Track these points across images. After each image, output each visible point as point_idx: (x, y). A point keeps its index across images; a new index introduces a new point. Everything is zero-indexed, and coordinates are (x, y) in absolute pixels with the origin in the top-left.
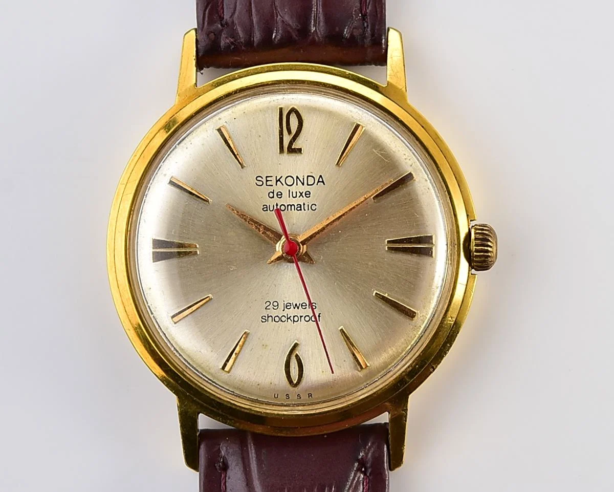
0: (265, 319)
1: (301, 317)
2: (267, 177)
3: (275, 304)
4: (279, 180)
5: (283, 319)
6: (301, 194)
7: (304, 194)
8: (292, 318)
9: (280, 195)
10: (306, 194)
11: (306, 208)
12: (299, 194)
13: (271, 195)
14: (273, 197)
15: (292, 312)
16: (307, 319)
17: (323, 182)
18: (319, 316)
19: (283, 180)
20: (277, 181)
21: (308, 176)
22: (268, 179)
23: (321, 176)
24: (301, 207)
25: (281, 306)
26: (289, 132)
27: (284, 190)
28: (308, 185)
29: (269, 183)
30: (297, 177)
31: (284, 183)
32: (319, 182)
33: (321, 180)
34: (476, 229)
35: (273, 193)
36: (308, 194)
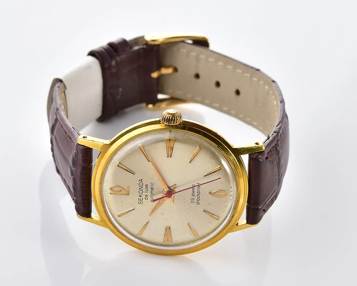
0: (198, 203)
1: (198, 190)
2: (139, 200)
3: (192, 199)
4: (140, 196)
5: (198, 197)
6: (146, 188)
7: (147, 187)
8: (198, 194)
9: (147, 196)
10: (147, 186)
11: (153, 186)
12: (147, 189)
13: (146, 198)
14: (147, 198)
15: (196, 194)
16: (199, 188)
17: (142, 180)
18: (198, 184)
19: (140, 194)
20: (141, 196)
21: (139, 185)
22: (140, 200)
23: (139, 180)
24: (152, 188)
25: (193, 197)
26: (121, 191)
27: (144, 194)
28: (143, 185)
29: (141, 199)
30: (139, 189)
31: (142, 194)
32: (141, 181)
33: (141, 180)
34: (164, 122)
35: (145, 198)
36: (147, 185)
